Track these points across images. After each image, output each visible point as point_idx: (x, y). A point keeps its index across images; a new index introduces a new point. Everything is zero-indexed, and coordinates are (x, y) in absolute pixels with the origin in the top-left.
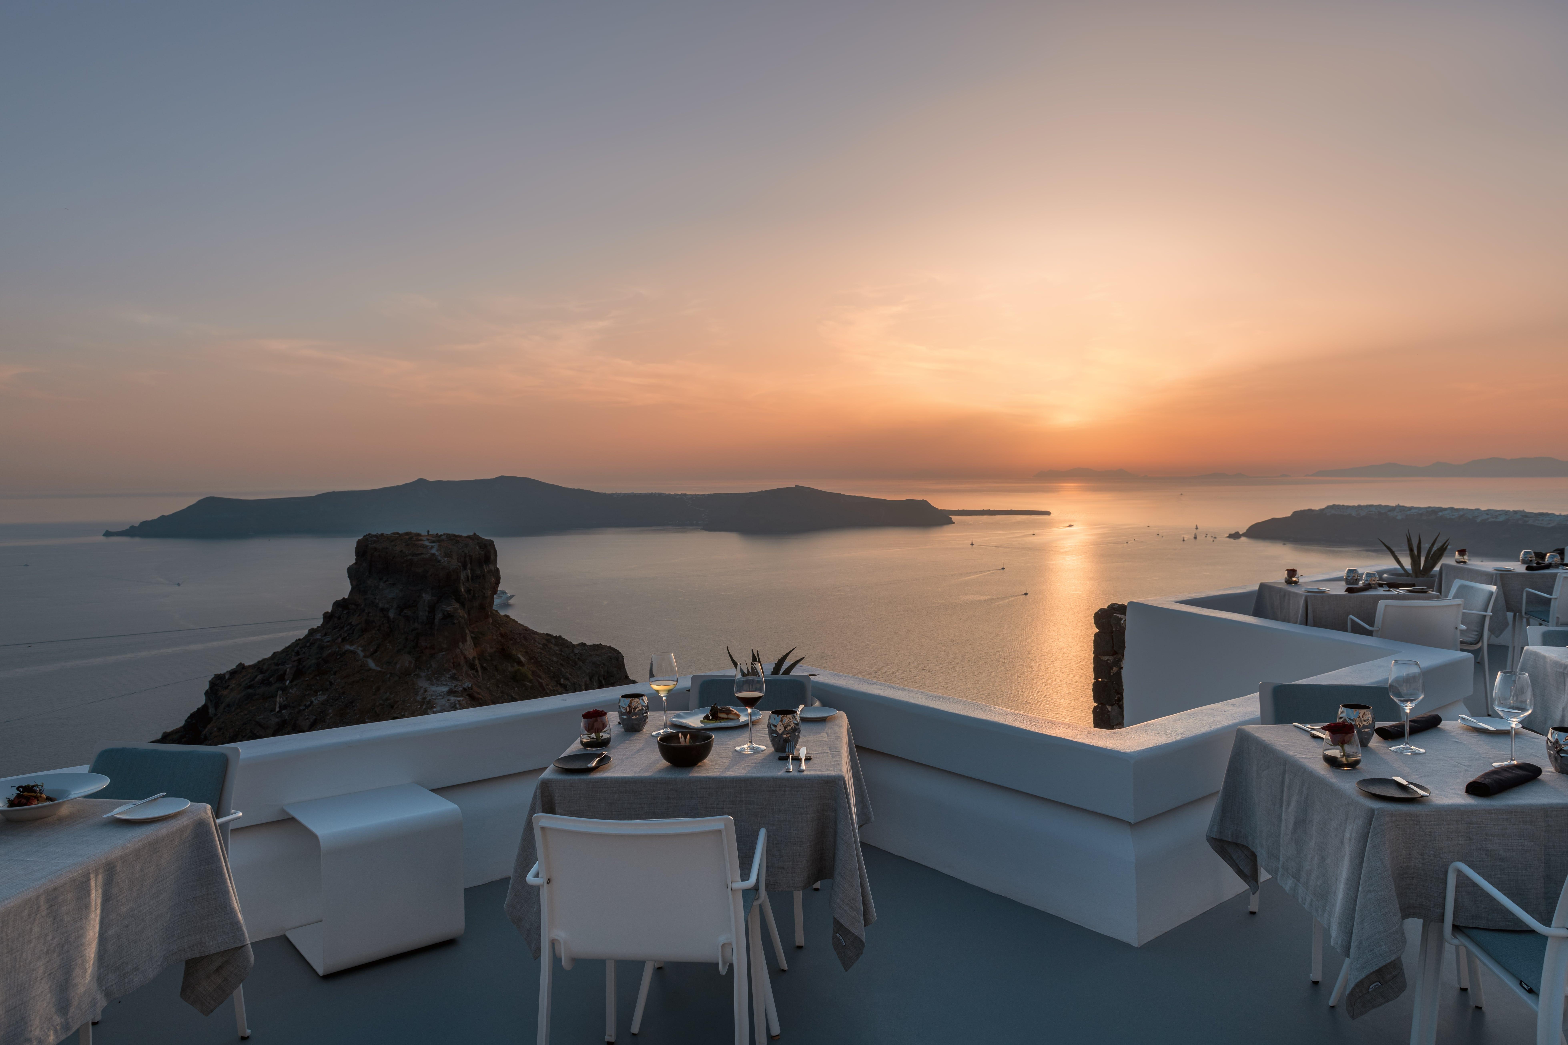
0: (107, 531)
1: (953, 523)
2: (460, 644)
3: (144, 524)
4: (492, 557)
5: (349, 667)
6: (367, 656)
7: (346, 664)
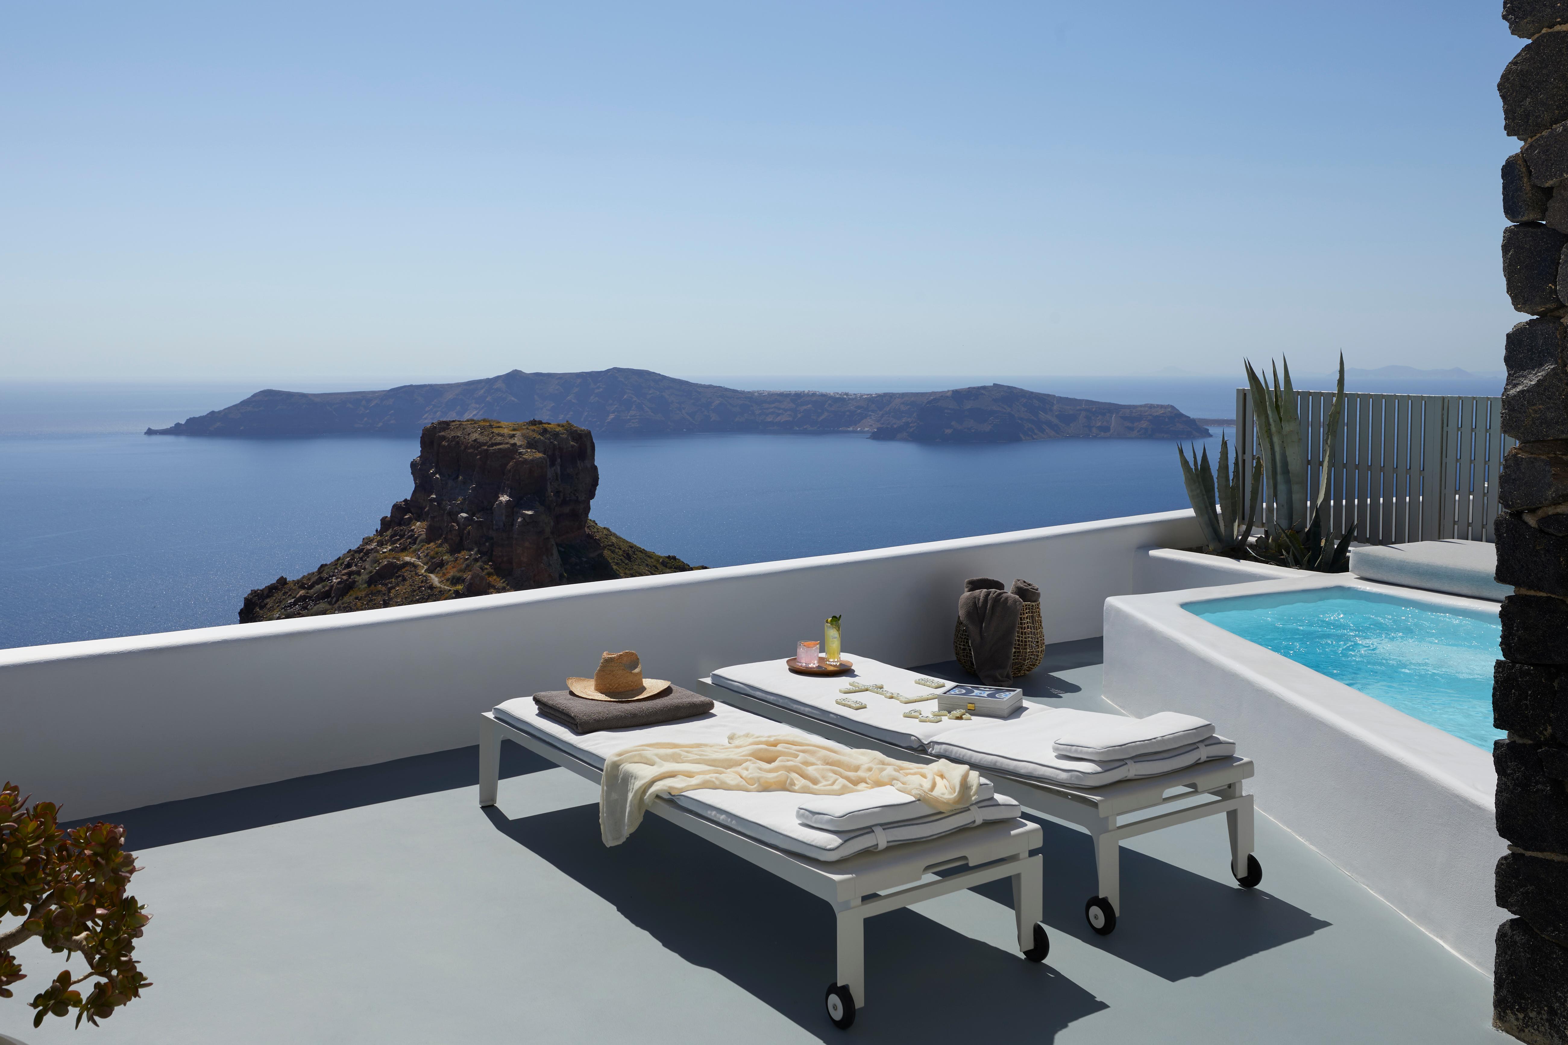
0: (149, 429)
1: (1211, 436)
3: (191, 421)
4: (589, 451)
5: (407, 583)
6: (430, 570)
7: (404, 579)
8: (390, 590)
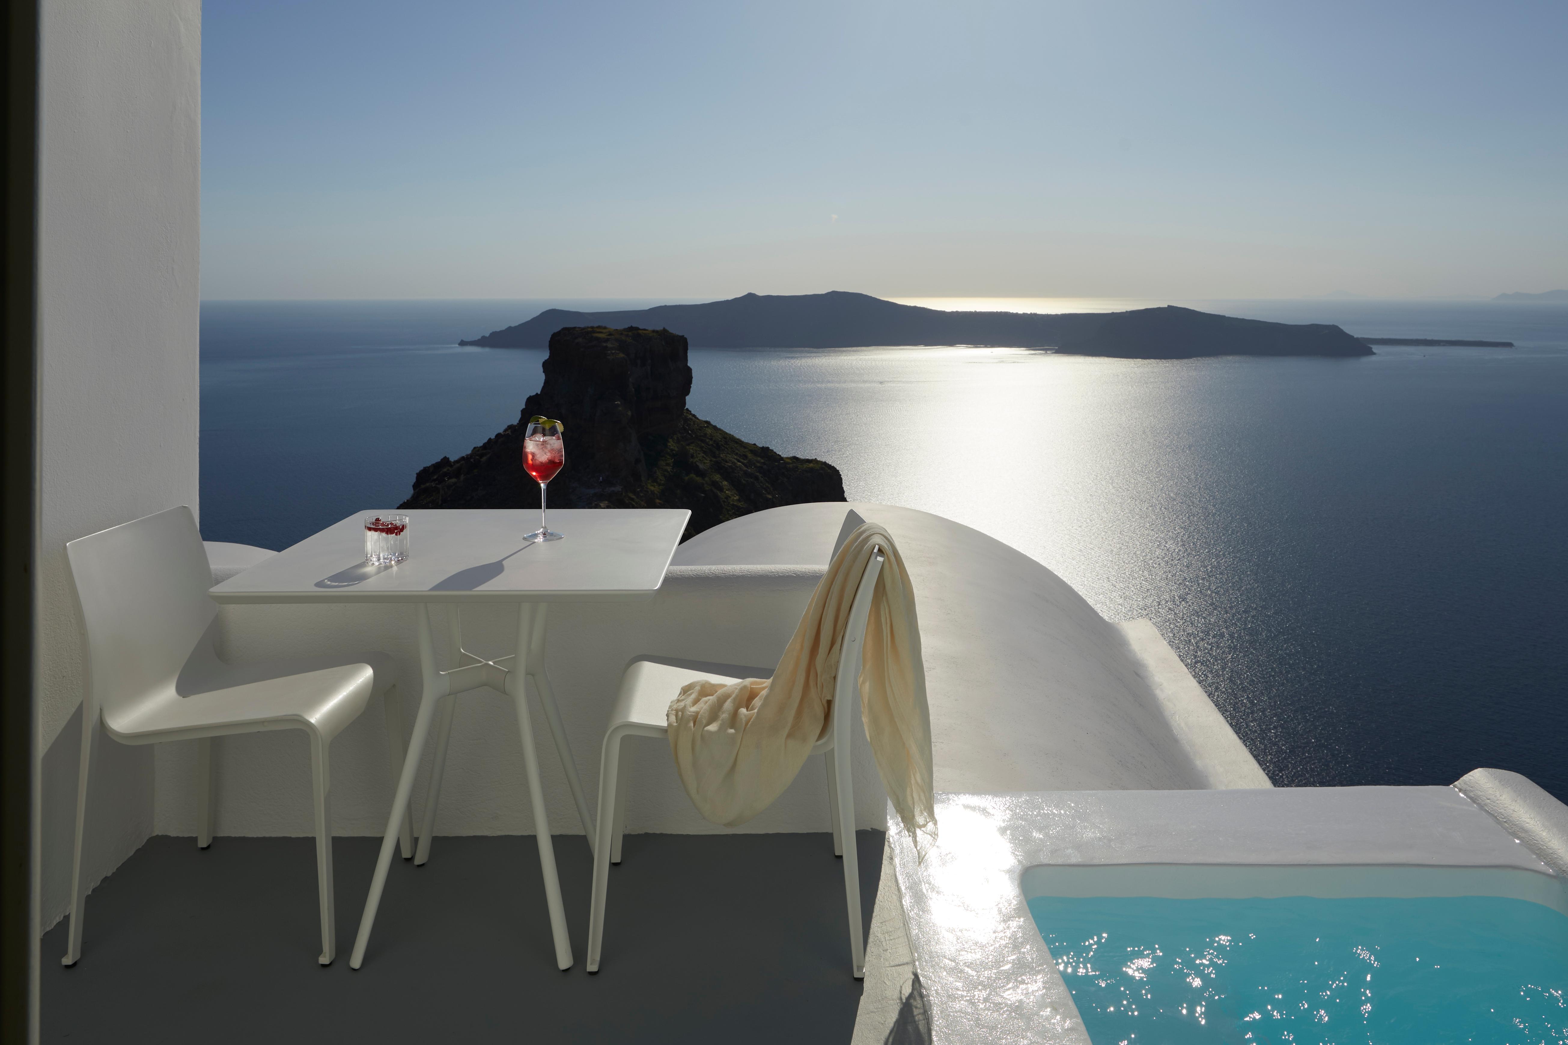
0: (462, 341)
1: (1374, 354)
3: (494, 334)
4: (682, 355)
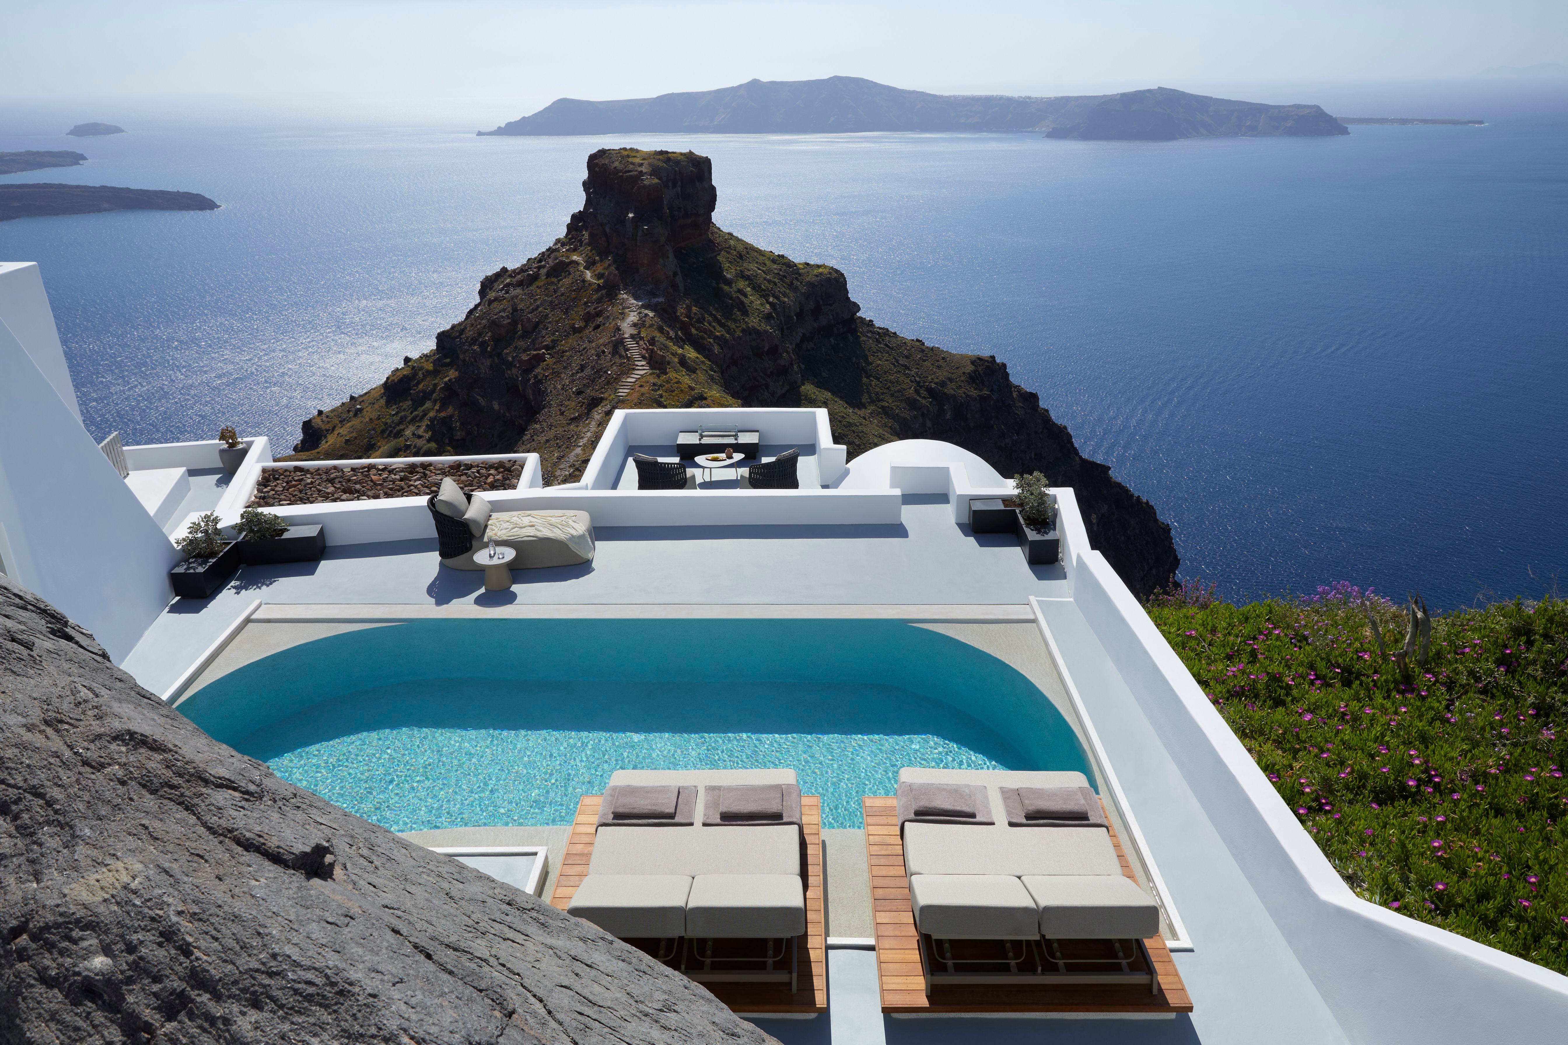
0: (480, 132)
2: (661, 260)
4: (706, 174)
5: (571, 276)
6: (586, 268)
7: (570, 274)
8: (559, 281)
